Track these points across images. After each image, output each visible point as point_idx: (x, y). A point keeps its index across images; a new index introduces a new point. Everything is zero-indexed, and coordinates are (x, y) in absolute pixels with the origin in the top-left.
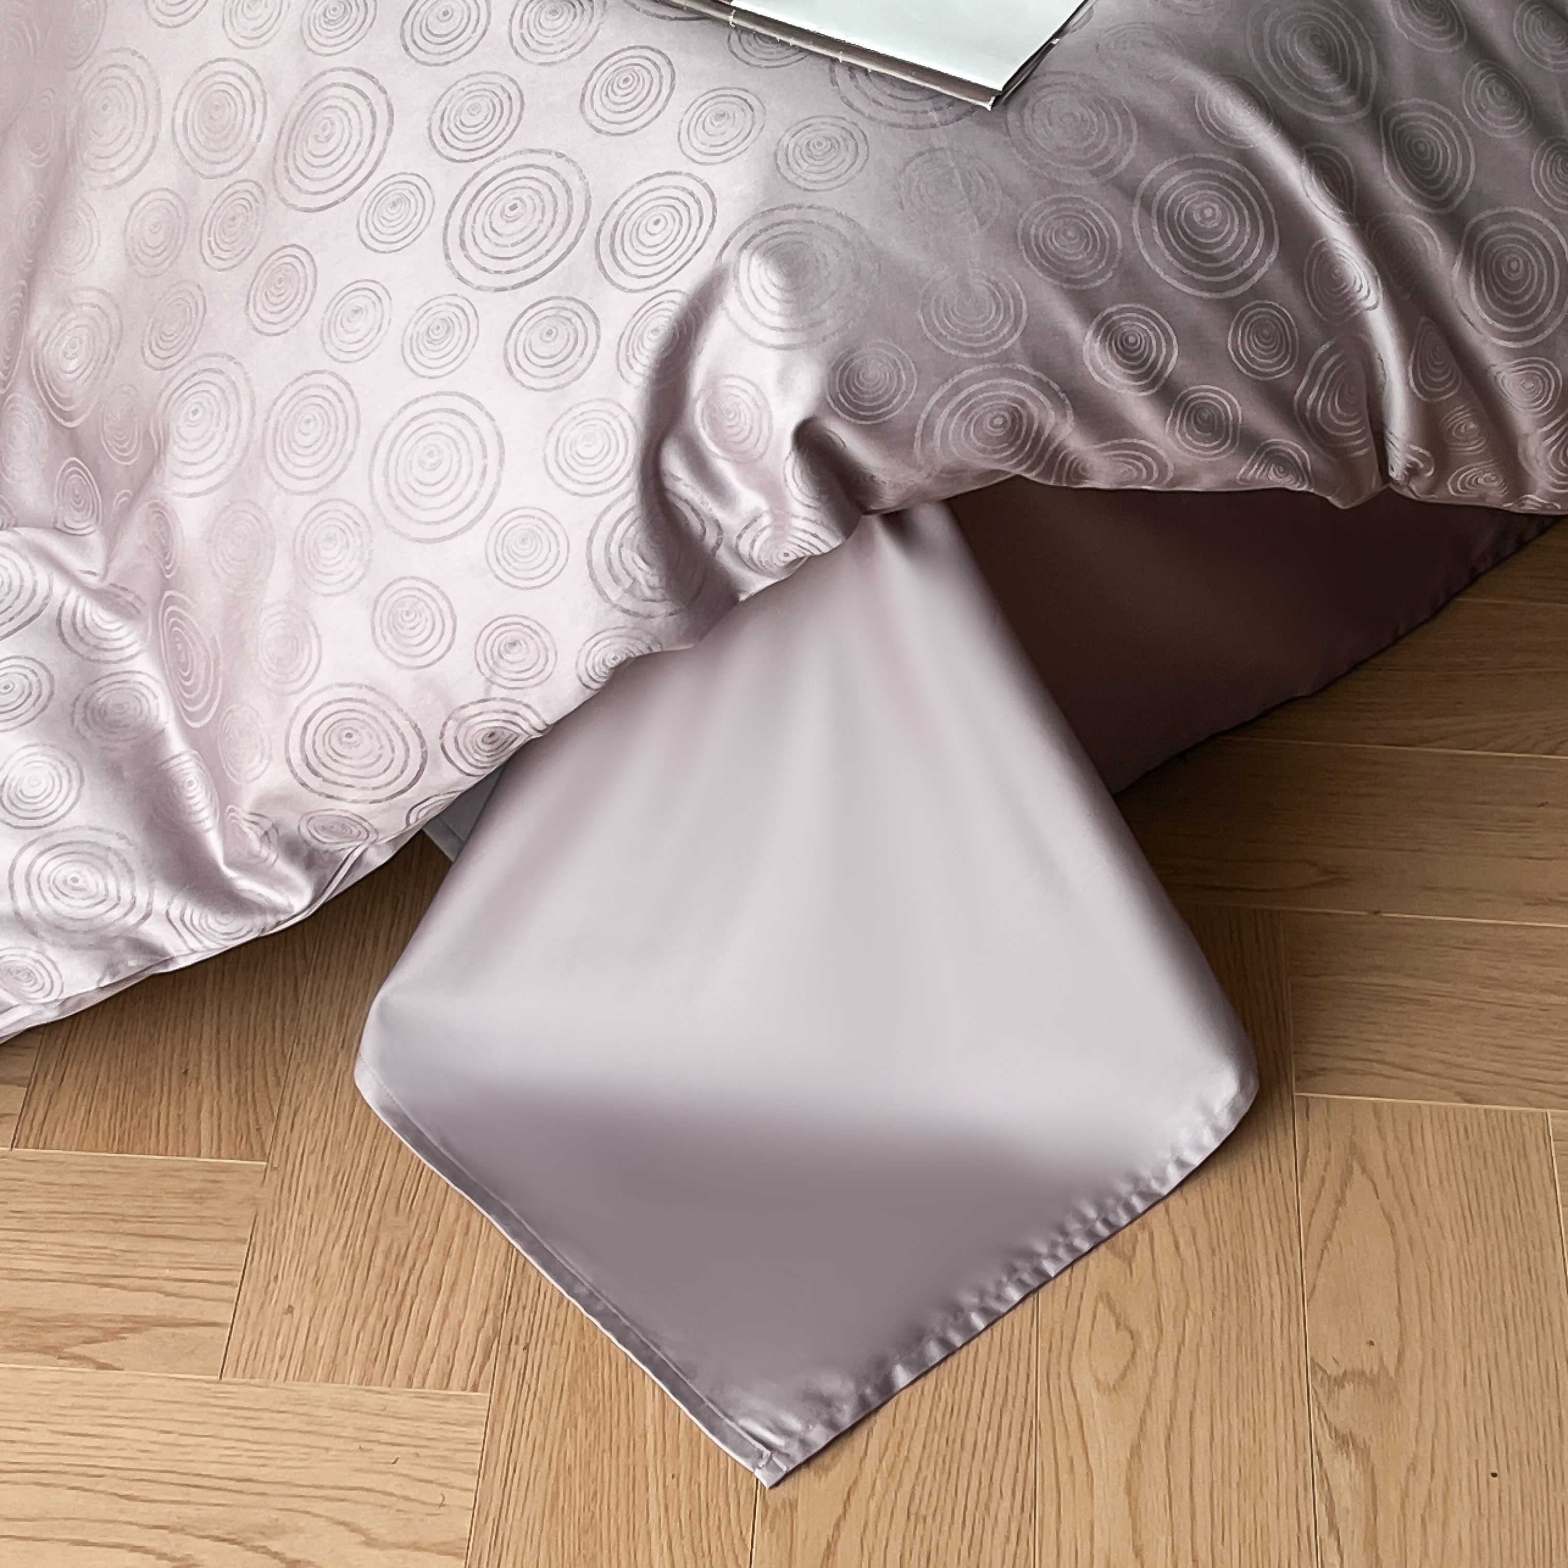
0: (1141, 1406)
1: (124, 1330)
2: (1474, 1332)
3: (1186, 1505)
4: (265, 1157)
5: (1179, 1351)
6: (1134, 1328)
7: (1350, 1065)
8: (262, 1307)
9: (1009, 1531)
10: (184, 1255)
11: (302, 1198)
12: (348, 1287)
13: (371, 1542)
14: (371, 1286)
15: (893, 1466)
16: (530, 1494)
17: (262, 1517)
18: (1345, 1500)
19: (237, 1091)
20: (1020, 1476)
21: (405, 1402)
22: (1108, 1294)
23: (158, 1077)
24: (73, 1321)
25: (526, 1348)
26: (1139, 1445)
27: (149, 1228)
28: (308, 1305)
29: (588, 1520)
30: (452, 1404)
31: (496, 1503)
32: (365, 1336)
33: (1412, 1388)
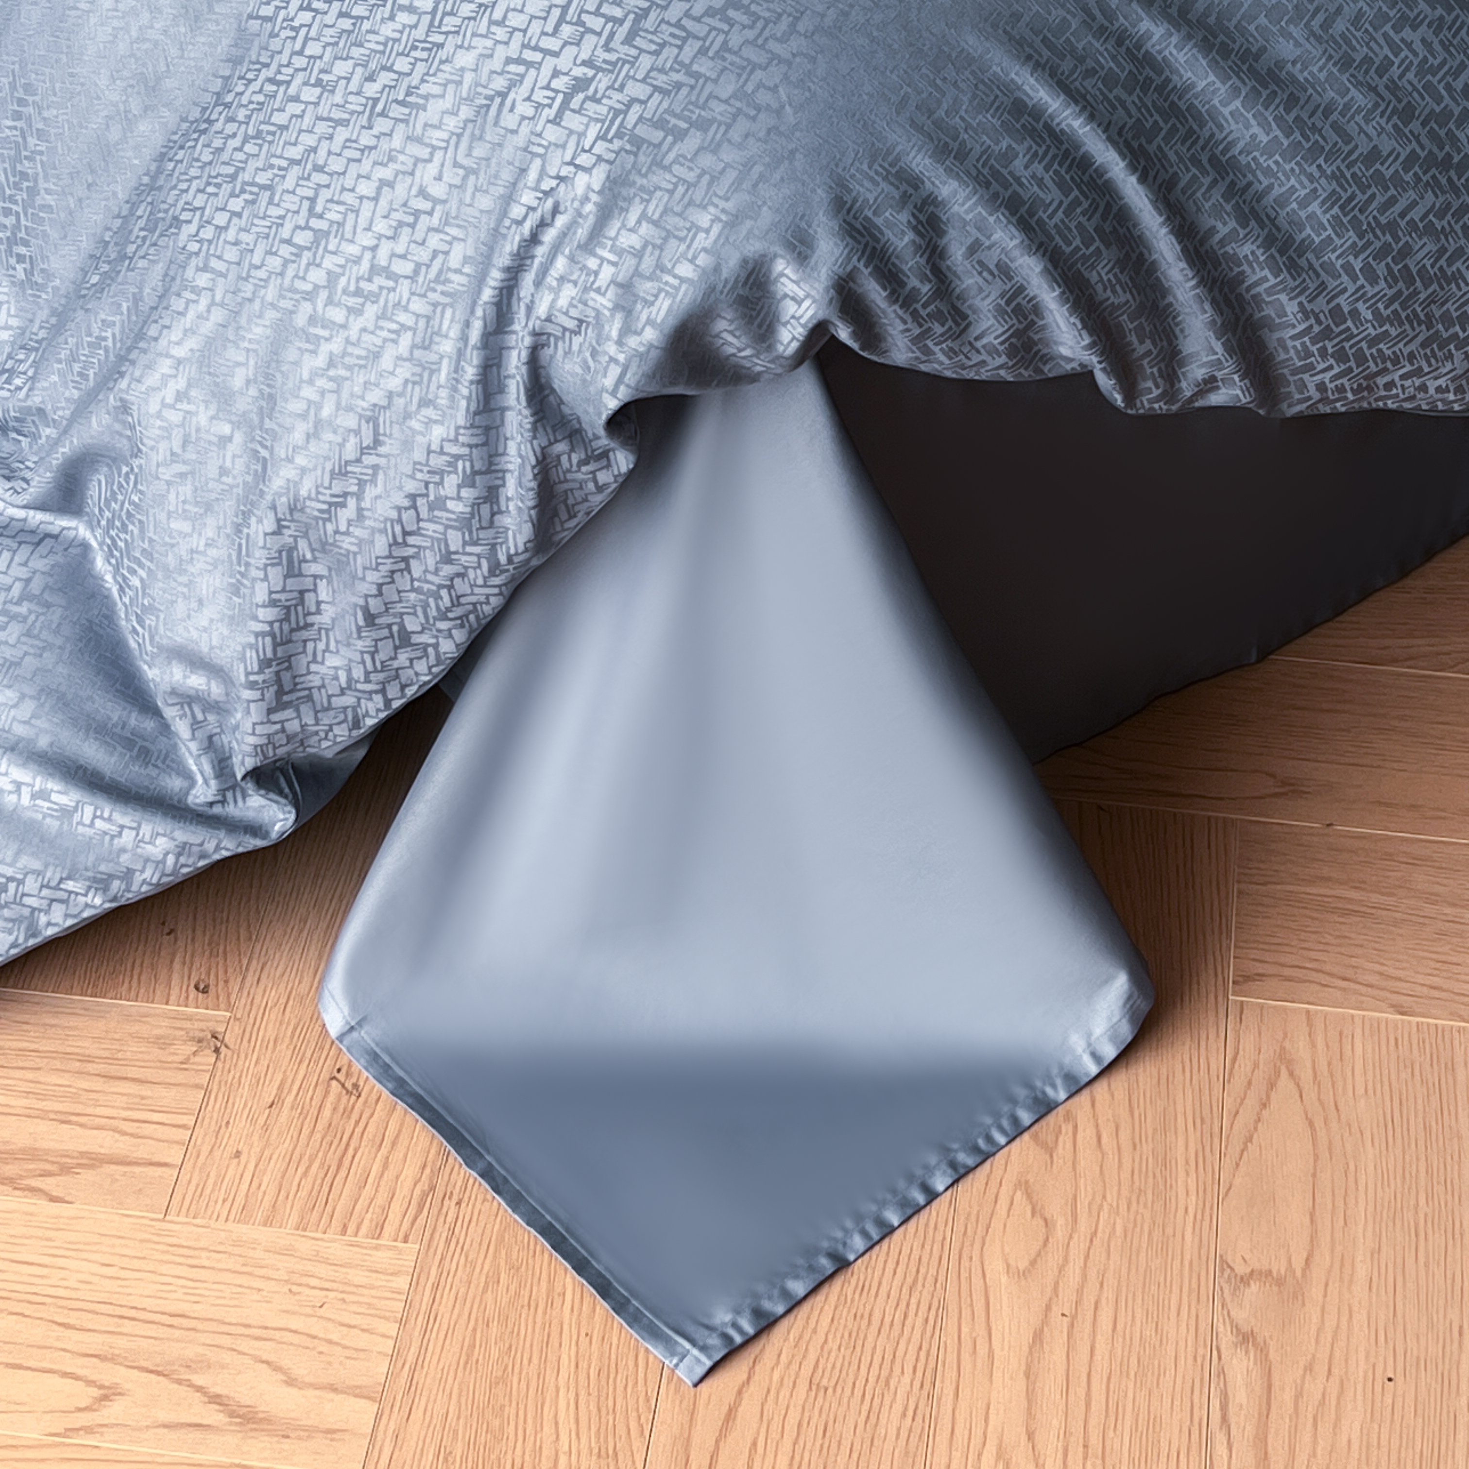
0: (1049, 1290)
1: (79, 1165)
2: (1384, 1239)
3: (1082, 1392)
5: (1091, 1241)
6: (1048, 1216)
7: (1287, 972)
8: (211, 1151)
9: (906, 1409)
10: (143, 1098)
12: (295, 1135)
13: (291, 1382)
14: (318, 1136)
15: (801, 1337)
16: (448, 1342)
17: (191, 1352)
18: (1240, 1396)
20: (923, 1354)
22: (1027, 1182)
24: (32, 1154)
26: (1042, 1330)
27: (113, 1070)
28: (256, 1150)
29: (500, 1373)
31: (414, 1350)
32: (307, 1184)
33: (1315, 1292)
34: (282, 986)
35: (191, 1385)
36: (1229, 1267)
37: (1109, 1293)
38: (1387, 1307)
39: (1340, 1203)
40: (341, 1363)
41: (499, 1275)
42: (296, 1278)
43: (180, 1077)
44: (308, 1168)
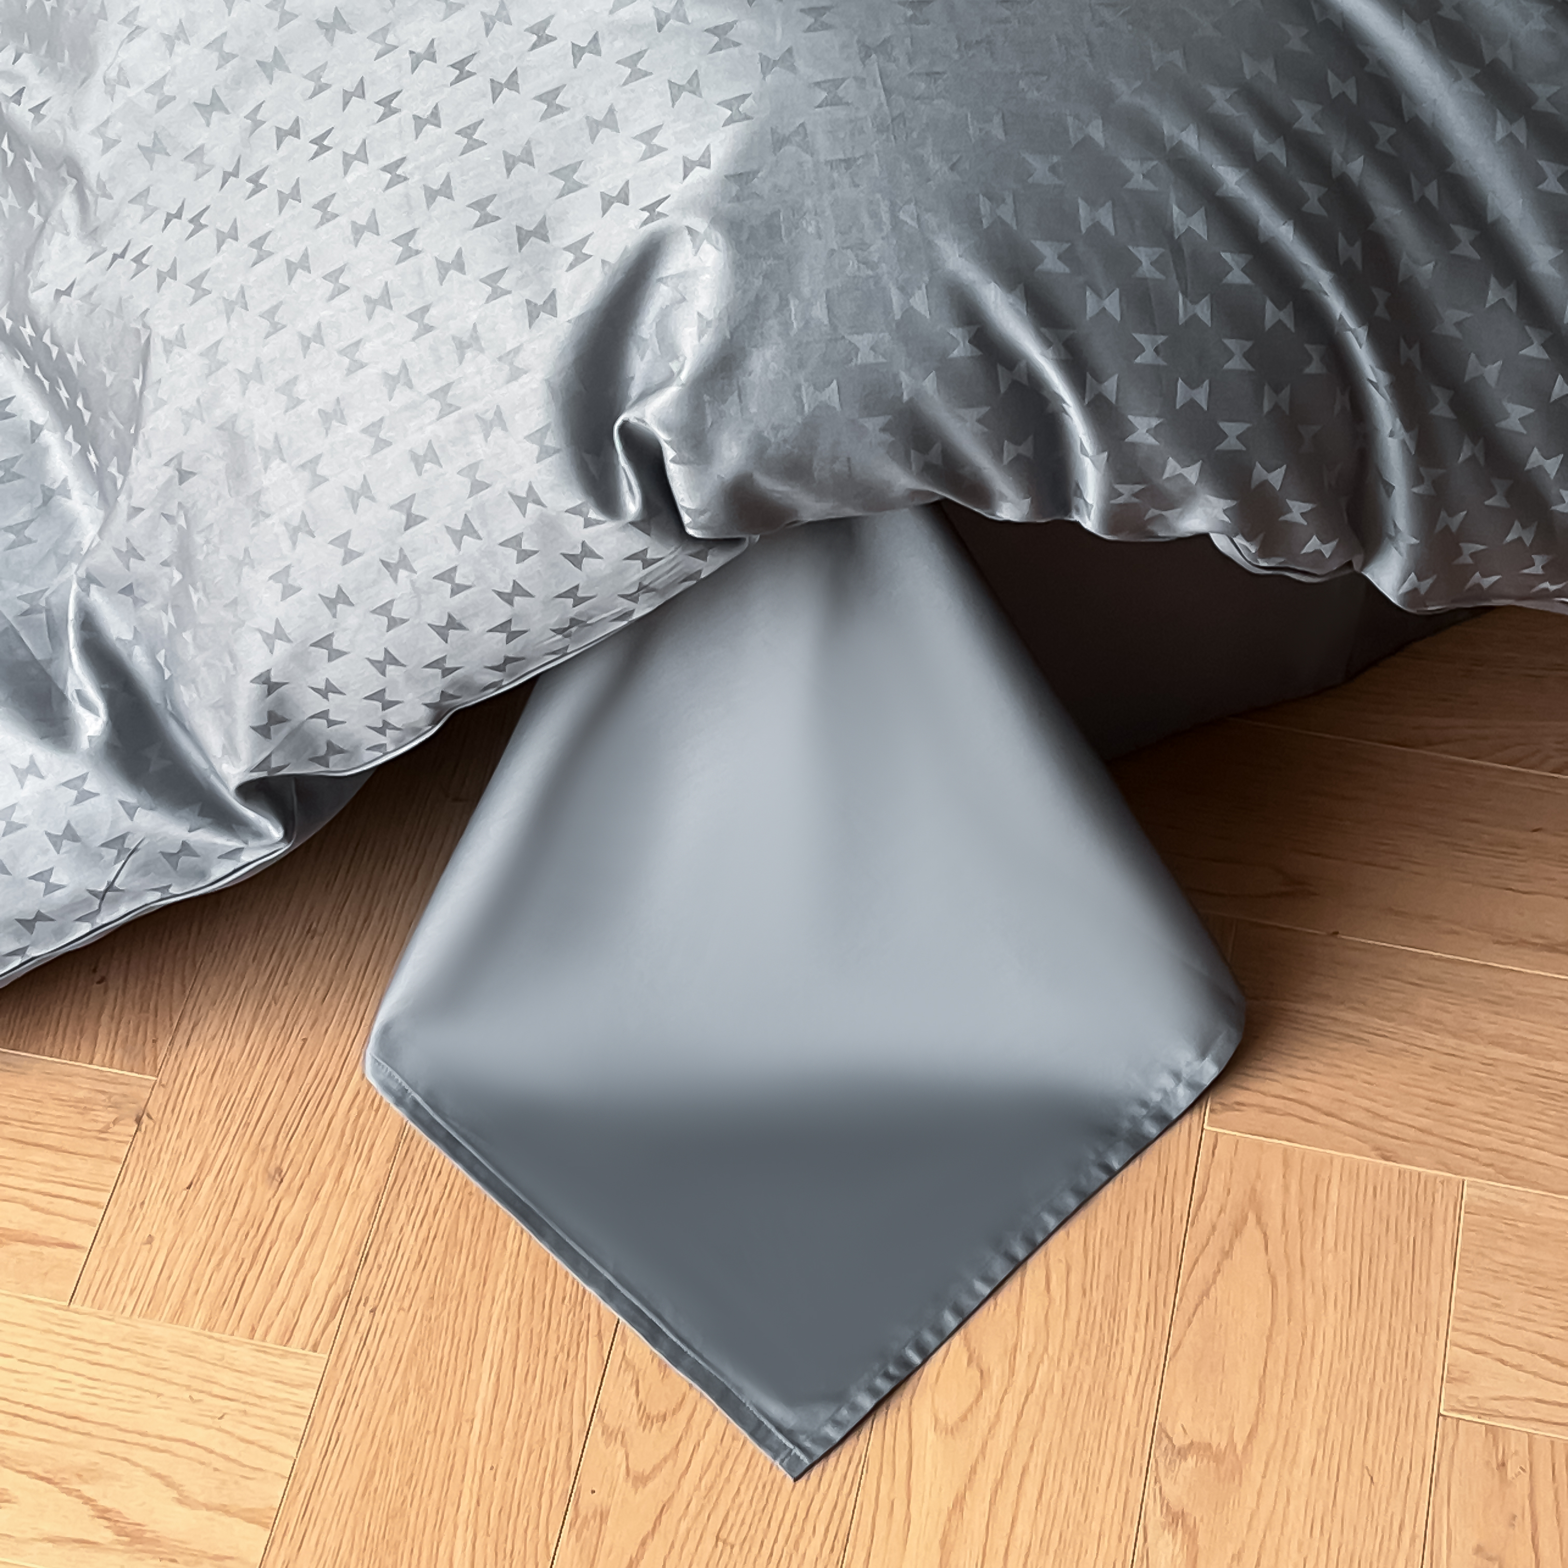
34: (212, 1052)
35: (81, 1497)
36: (1167, 1436)
37: (1038, 1459)
38: (1328, 1492)
39: (1293, 1370)
40: (236, 1483)
41: (408, 1394)
42: (197, 1384)
43: (98, 1148)
44: (221, 1260)
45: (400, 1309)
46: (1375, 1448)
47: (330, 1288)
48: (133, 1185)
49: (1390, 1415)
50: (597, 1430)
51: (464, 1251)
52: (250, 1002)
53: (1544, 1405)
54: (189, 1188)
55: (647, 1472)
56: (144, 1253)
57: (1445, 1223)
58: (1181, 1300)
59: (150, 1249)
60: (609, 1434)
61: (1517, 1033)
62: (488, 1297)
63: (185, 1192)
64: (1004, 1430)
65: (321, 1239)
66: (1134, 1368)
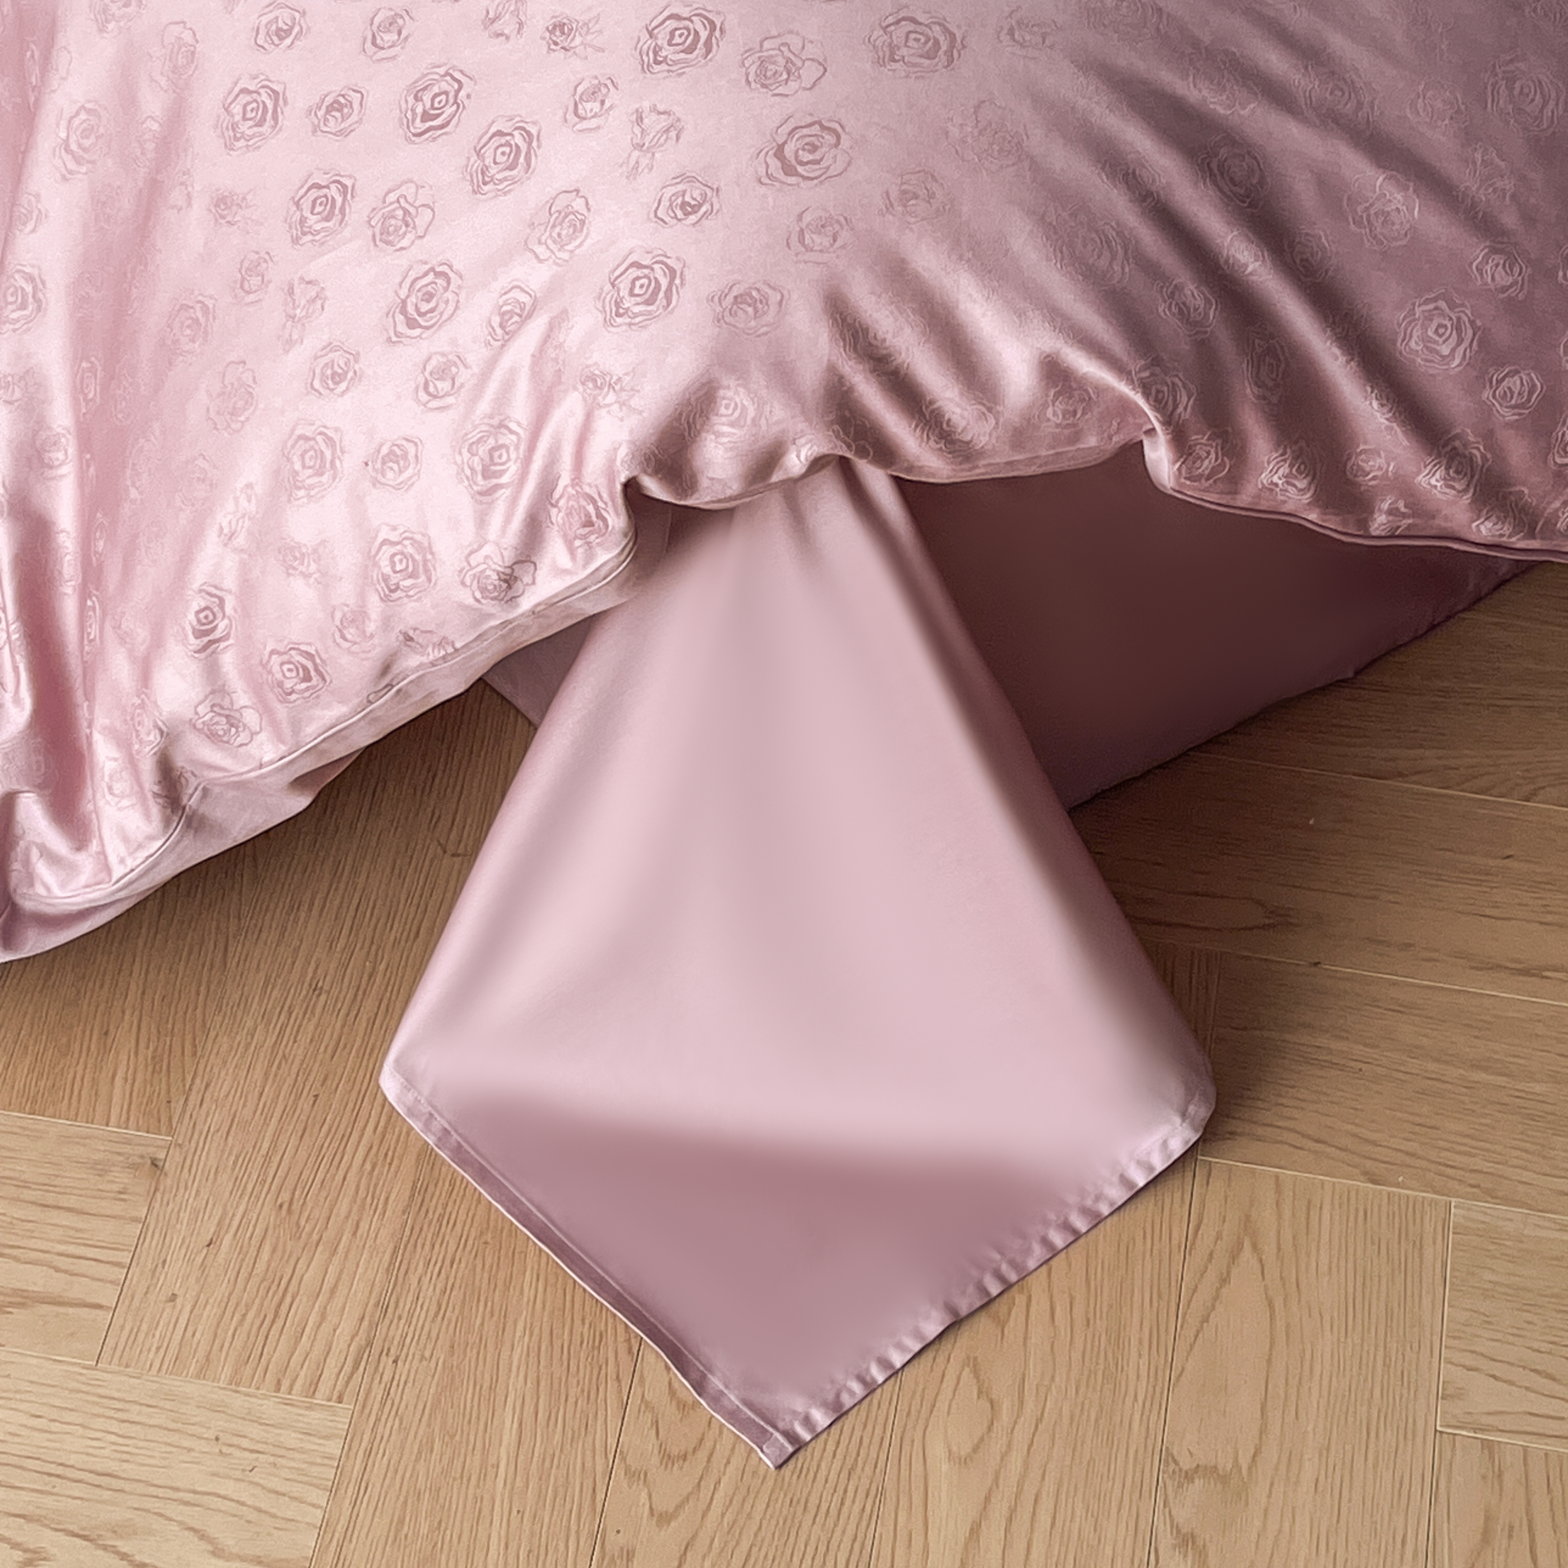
4: (171, 1131)
11: (200, 1181)
19: (153, 1058)
21: (270, 1408)
23: (79, 1033)
25: (395, 1362)
30: (315, 1414)
45: (423, 1357)
46: (1375, 1466)
47: (352, 1340)
48: (154, 1243)
49: (1389, 1432)
50: (619, 1472)
51: (482, 1299)
52: (261, 1060)
53: (1537, 1419)
54: (209, 1245)
55: (671, 1510)
56: (168, 1310)
57: (1434, 1243)
58: (1182, 1327)
59: (174, 1307)
60: (633, 1475)
61: (1496, 1057)
62: (508, 1345)
63: (205, 1251)
64: (1016, 1461)
65: (342, 1290)
66: (1139, 1392)
